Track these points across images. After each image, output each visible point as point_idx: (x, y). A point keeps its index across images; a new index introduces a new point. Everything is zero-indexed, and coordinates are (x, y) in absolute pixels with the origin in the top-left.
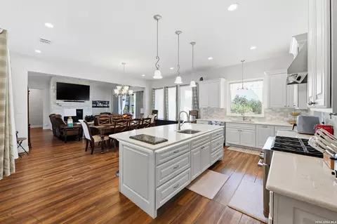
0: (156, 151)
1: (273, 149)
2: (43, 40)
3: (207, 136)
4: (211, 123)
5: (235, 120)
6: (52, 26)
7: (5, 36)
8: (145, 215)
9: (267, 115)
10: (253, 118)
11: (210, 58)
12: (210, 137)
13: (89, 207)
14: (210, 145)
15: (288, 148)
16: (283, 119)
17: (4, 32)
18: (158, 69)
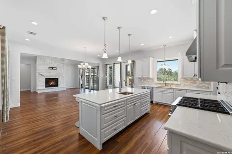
0: (102, 105)
1: (177, 105)
2: (31, 33)
3: (138, 96)
4: (144, 88)
5: (160, 85)
6: (36, 24)
7: (5, 30)
8: (94, 148)
9: (182, 82)
10: (172, 84)
11: (143, 44)
12: (141, 97)
13: (57, 143)
14: (140, 102)
15: (188, 105)
16: (193, 86)
17: (4, 28)
18: (105, 52)
